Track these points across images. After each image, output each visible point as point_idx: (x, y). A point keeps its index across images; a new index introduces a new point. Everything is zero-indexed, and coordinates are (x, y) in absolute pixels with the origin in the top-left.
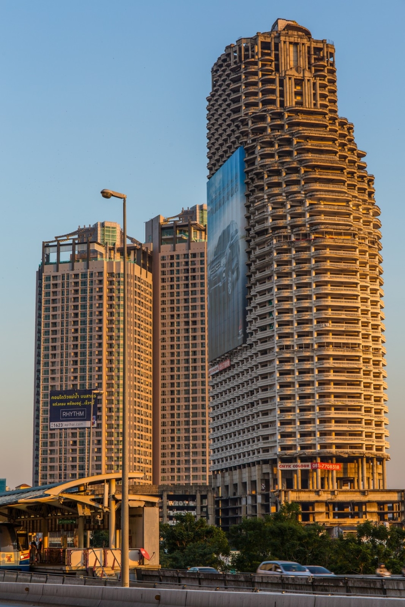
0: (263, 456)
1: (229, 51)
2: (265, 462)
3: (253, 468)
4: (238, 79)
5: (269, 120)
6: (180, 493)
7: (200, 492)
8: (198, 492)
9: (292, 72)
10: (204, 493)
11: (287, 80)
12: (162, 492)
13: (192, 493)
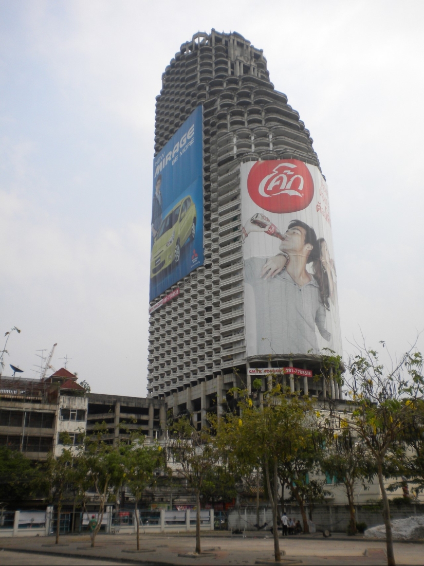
2: (227, 371)
3: (209, 382)
4: (195, 62)
5: (225, 85)
6: (132, 405)
7: (154, 405)
8: (151, 405)
9: (241, 59)
10: (157, 407)
11: (238, 63)
12: (115, 403)
13: (146, 406)
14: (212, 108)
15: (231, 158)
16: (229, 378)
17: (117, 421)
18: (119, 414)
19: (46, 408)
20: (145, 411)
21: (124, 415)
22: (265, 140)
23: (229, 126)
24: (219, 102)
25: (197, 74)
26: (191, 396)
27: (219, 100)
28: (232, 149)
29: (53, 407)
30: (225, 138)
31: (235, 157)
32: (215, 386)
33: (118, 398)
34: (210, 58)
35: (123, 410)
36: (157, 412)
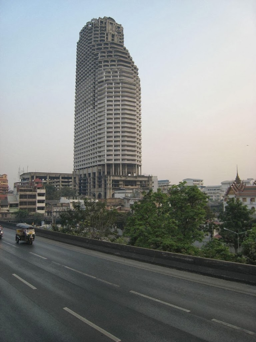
0: (98, 163)
1: (88, 24)
2: (99, 165)
3: (93, 168)
4: (92, 32)
5: (103, 45)
6: (66, 176)
7: (74, 176)
8: (73, 176)
9: (111, 31)
10: (75, 177)
11: (109, 34)
12: (60, 176)
13: (71, 176)
14: (97, 57)
15: (102, 81)
16: (100, 168)
17: (61, 182)
18: (61, 180)
19: (34, 193)
20: (71, 178)
21: (63, 180)
22: (116, 74)
23: (103, 66)
24: (99, 55)
25: (92, 38)
26: (88, 172)
27: (100, 53)
28: (103, 77)
29: (35, 193)
30: (100, 72)
31: (104, 81)
32: (95, 170)
33: (61, 174)
34: (98, 31)
35: (63, 178)
36: (75, 178)
